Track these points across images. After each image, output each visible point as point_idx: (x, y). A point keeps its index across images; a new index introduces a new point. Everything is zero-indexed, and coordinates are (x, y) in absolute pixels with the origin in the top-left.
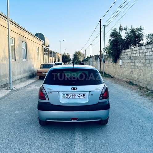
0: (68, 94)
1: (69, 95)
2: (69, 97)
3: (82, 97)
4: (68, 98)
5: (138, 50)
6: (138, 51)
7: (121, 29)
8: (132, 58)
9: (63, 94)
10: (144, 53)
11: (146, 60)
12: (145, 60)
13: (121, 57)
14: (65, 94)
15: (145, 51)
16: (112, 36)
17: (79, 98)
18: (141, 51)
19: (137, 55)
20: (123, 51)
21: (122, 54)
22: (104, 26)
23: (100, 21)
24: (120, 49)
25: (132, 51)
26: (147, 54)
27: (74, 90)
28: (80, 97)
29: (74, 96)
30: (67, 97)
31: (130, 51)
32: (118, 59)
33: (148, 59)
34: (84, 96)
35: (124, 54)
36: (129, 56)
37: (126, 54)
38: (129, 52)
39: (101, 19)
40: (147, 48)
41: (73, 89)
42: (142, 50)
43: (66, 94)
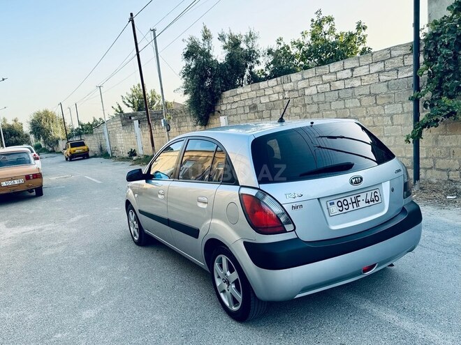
0: (342, 200)
1: (345, 203)
2: (347, 207)
3: (373, 201)
4: (344, 211)
5: (278, 85)
6: (278, 89)
7: (207, 37)
8: (260, 108)
9: (331, 204)
10: (298, 90)
11: (308, 106)
12: (305, 105)
13: (223, 108)
14: (333, 203)
15: (301, 85)
16: (187, 55)
17: (367, 204)
18: (288, 86)
19: (275, 97)
20: (227, 93)
21: (225, 102)
22: (154, 30)
23: (132, 20)
24: (218, 89)
25: (259, 90)
26: (307, 92)
27: (356, 183)
28: (369, 202)
29: (357, 202)
30: (341, 209)
31: (250, 90)
32: (214, 114)
33: (313, 103)
34: (377, 198)
35: (231, 100)
36: (249, 102)
37: (236, 99)
38: (248, 93)
39: (132, 15)
40: (305, 77)
41: (354, 181)
42: (292, 84)
43: (336, 202)
